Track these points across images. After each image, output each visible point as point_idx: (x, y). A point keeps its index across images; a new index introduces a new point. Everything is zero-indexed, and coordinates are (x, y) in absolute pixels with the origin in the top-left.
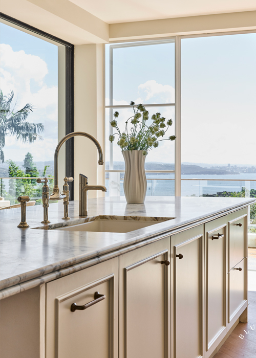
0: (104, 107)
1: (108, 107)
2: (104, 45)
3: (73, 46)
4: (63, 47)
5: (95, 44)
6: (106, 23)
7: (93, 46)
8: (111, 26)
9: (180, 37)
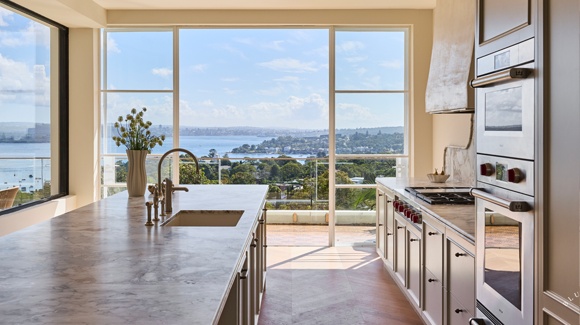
0: (99, 91)
1: (102, 91)
2: (99, 30)
3: (67, 29)
4: (56, 29)
5: (92, 29)
6: (104, 9)
7: (89, 30)
8: (108, 12)
9: (178, 27)
